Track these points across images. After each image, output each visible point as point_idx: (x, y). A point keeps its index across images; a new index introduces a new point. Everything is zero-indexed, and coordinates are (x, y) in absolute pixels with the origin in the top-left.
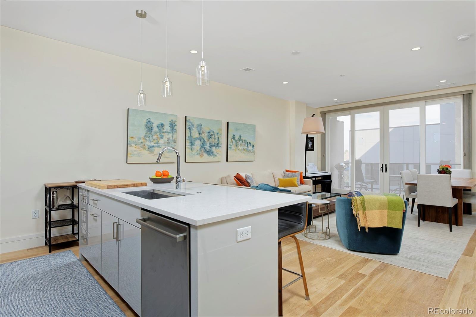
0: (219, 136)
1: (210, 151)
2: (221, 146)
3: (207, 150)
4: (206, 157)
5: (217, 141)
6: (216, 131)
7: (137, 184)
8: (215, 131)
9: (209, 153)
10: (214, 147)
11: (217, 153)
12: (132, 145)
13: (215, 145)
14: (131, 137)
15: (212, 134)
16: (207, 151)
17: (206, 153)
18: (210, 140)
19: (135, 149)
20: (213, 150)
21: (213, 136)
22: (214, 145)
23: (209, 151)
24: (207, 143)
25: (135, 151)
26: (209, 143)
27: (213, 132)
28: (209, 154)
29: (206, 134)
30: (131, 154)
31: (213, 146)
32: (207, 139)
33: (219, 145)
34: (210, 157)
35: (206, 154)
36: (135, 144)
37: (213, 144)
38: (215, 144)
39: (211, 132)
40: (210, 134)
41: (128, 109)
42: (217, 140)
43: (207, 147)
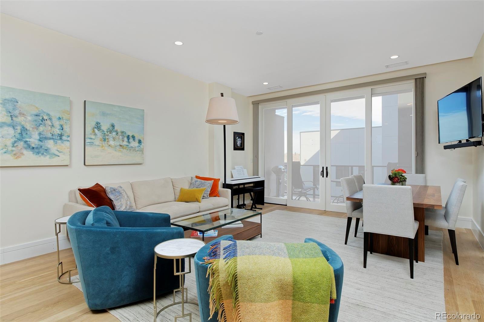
0: (62, 122)
1: (41, 147)
2: (69, 139)
3: (33, 145)
4: (29, 158)
5: (57, 131)
6: (55, 114)
8: (52, 114)
9: (37, 150)
10: (52, 141)
11: (58, 151)
13: (54, 137)
15: (45, 118)
16: (33, 148)
17: (29, 150)
18: (41, 128)
20: (49, 146)
21: (49, 122)
22: (52, 137)
23: (37, 148)
24: (33, 133)
26: (37, 133)
27: (48, 115)
28: (38, 153)
29: (29, 118)
31: (46, 138)
32: (33, 126)
33: (64, 138)
34: (42, 157)
35: (31, 152)
37: (50, 135)
38: (53, 135)
39: (41, 115)
40: (41, 118)
42: (59, 129)
43: (34, 140)
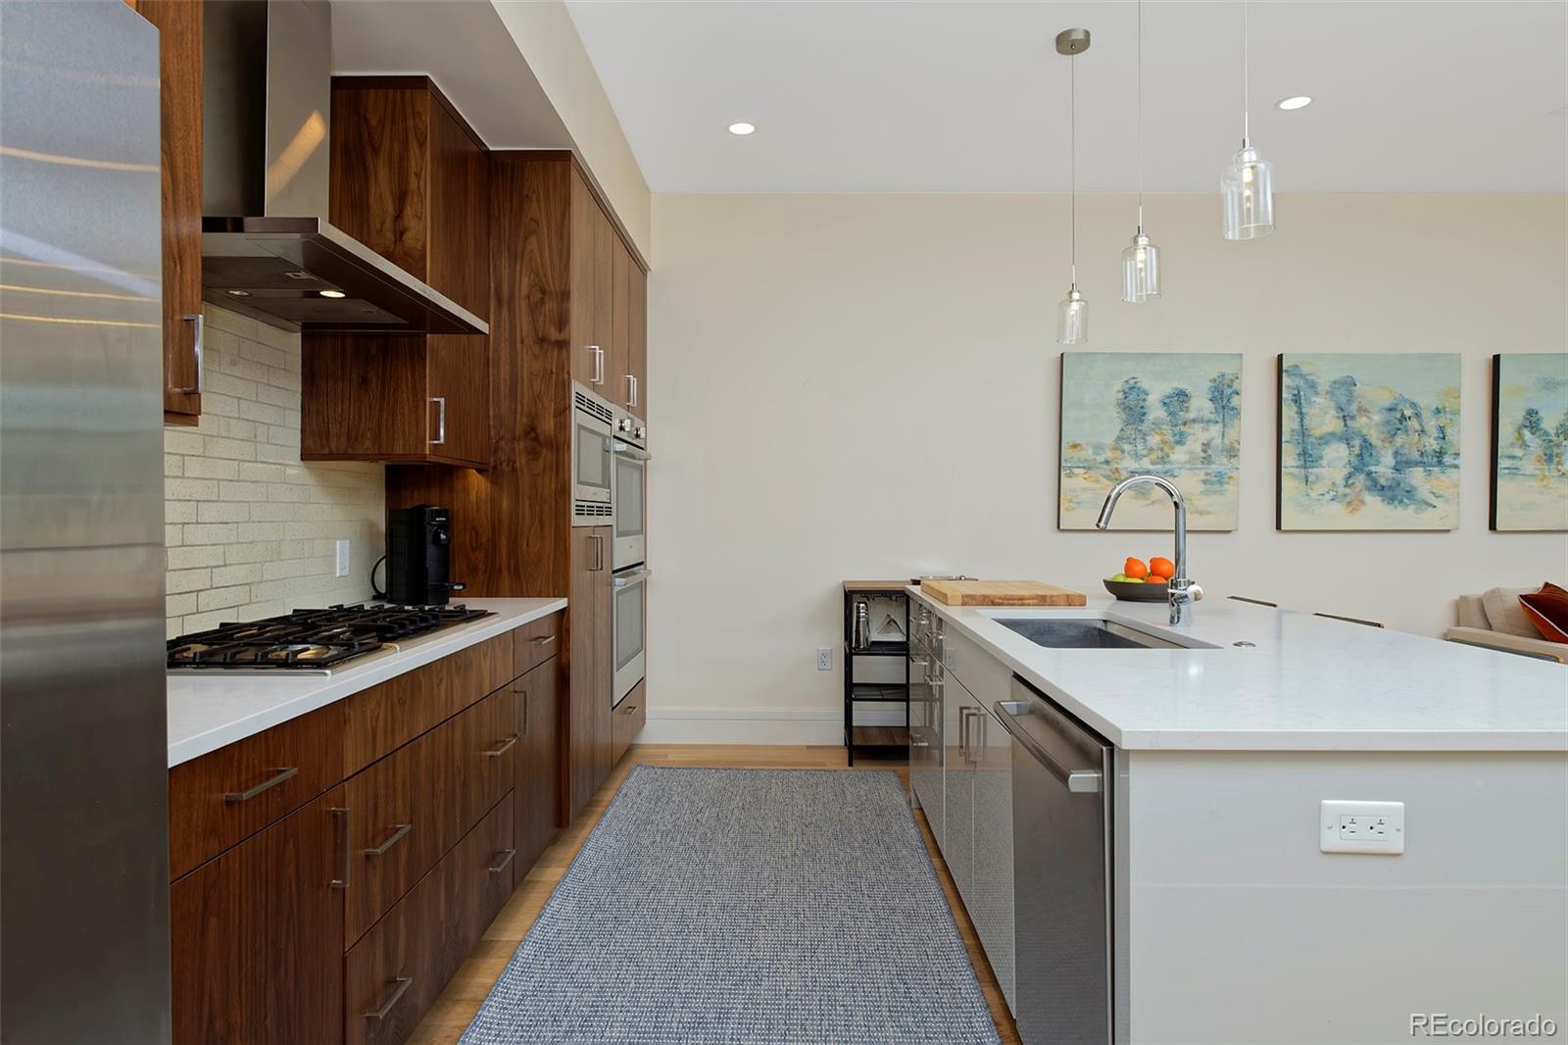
0: (1443, 421)
1: (1399, 484)
2: (1456, 462)
3: (1383, 481)
4: (1375, 510)
5: (1431, 443)
6: (1427, 402)
7: (1052, 596)
8: (1421, 402)
9: (1393, 492)
10: (1421, 469)
11: (1434, 494)
12: (1076, 471)
13: (1425, 459)
14: (1071, 444)
15: (1408, 412)
16: (1383, 488)
17: (1375, 493)
18: (1399, 440)
19: (1087, 484)
20: (1414, 482)
21: (1414, 424)
22: (1420, 459)
23: (1390, 487)
24: (1383, 452)
25: (1084, 489)
26: (1390, 452)
27: (1414, 405)
28: (1392, 499)
29: (1377, 418)
30: (1071, 501)
31: (1410, 464)
32: (1382, 436)
33: (1447, 459)
34: (1400, 509)
35: (1379, 498)
36: (1084, 468)
37: (1415, 456)
38: (1422, 454)
39: (1400, 407)
40: (1398, 415)
41: (1062, 355)
42: (1436, 439)
43: (1384, 468)
